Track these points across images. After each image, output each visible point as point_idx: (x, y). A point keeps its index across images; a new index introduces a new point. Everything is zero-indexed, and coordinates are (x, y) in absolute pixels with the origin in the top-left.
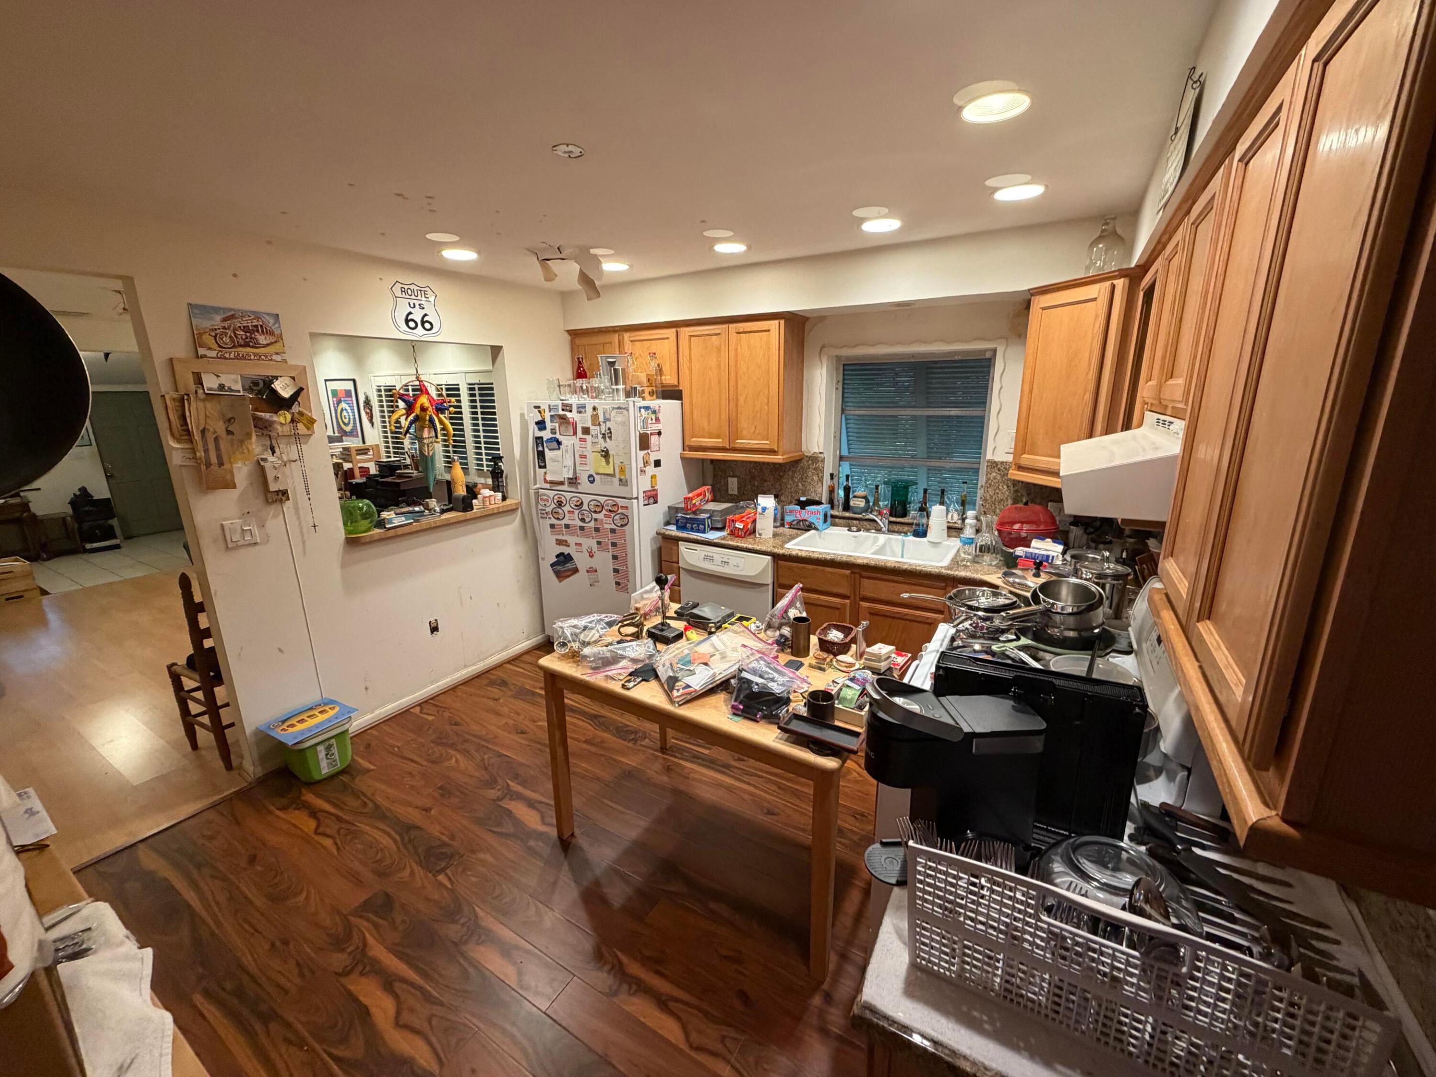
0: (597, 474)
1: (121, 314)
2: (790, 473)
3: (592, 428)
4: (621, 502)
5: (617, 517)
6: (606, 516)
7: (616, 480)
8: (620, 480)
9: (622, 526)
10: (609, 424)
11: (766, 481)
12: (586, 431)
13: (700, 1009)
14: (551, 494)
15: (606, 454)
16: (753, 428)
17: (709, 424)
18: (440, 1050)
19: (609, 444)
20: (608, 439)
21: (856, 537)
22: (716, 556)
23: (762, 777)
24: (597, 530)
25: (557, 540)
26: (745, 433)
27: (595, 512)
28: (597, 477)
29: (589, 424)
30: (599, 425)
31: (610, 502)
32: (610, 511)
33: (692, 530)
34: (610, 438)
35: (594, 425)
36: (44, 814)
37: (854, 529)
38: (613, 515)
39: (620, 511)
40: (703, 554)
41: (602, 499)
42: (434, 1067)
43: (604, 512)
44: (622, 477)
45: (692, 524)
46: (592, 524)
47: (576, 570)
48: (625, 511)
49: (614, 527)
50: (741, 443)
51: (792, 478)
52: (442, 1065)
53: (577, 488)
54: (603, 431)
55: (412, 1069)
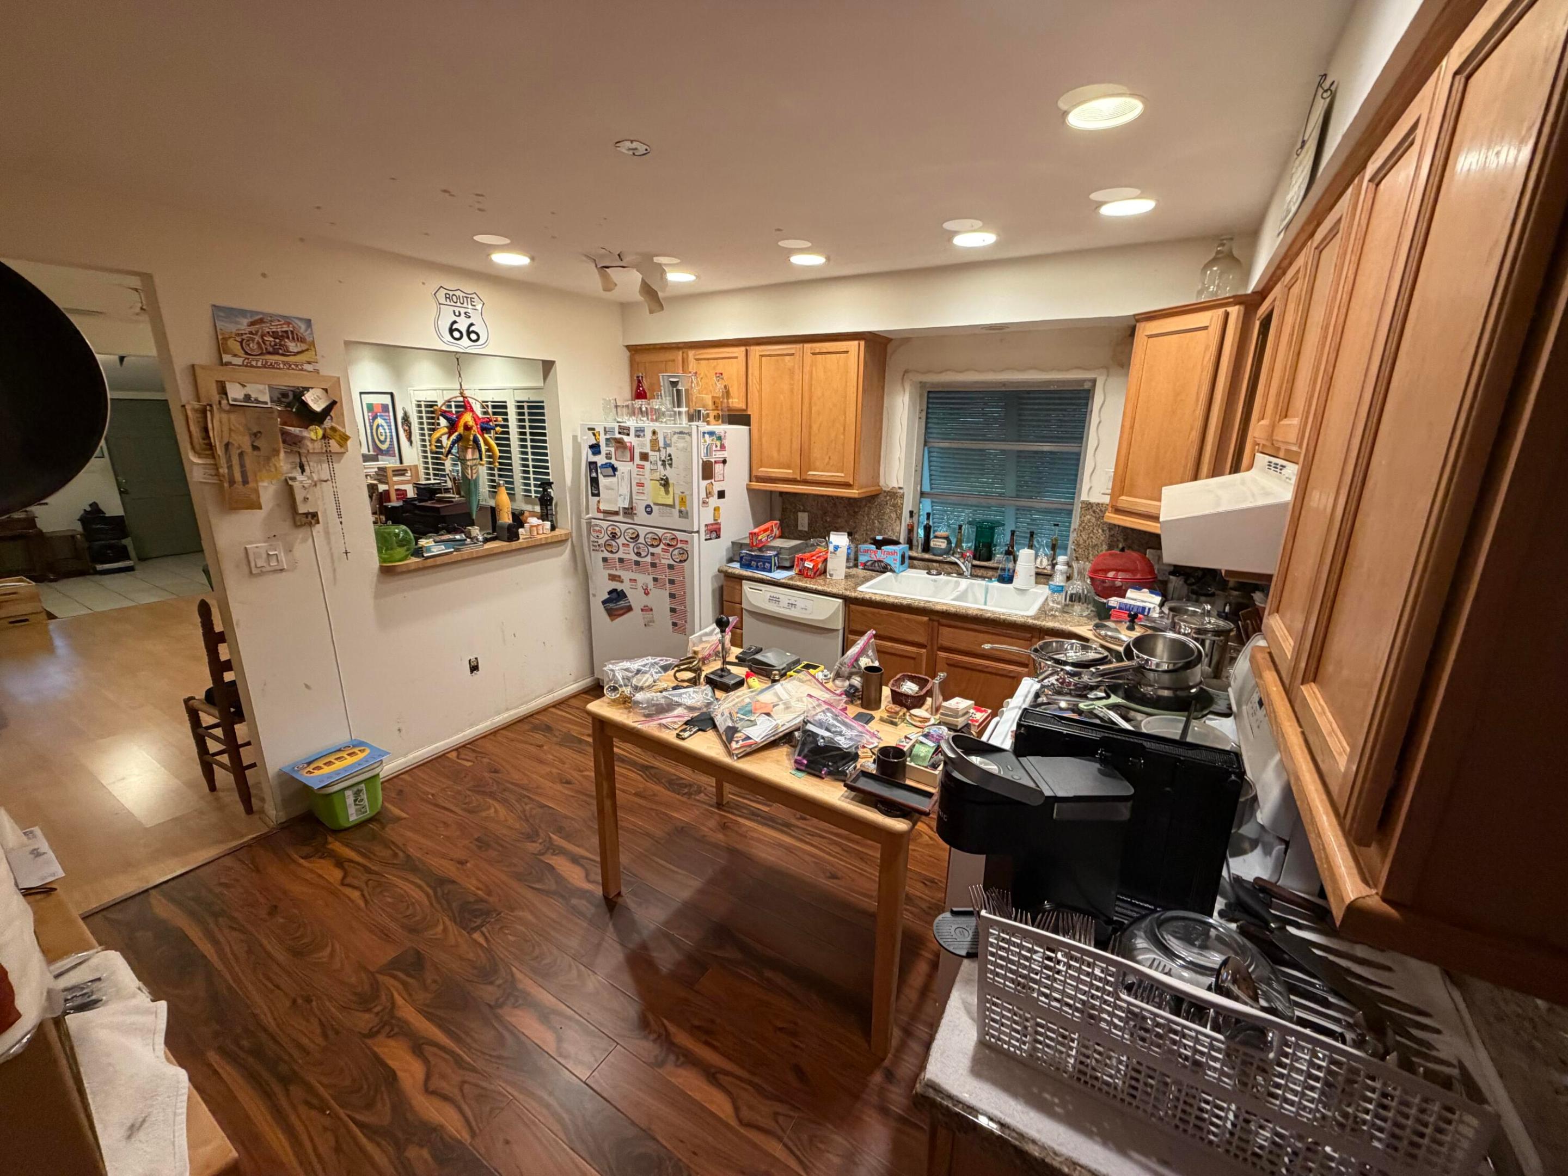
0: (656, 504)
1: (137, 314)
2: (866, 509)
3: (651, 453)
4: (680, 535)
5: (676, 552)
6: (664, 550)
7: (675, 512)
8: (680, 512)
9: (681, 561)
10: (669, 450)
11: (839, 517)
12: (644, 457)
13: (750, 1083)
14: (605, 524)
15: (665, 483)
16: (827, 459)
17: (779, 451)
18: (471, 1119)
19: (669, 473)
20: (668, 466)
21: (935, 581)
22: (781, 597)
23: (824, 837)
24: (653, 565)
25: (610, 575)
26: (818, 463)
27: (652, 545)
28: (655, 508)
29: (647, 450)
30: (659, 450)
31: (668, 535)
32: (668, 545)
33: (757, 568)
34: (671, 465)
35: (652, 450)
36: (51, 854)
37: (934, 572)
38: (671, 549)
39: (679, 545)
40: (769, 594)
41: (660, 532)
42: (465, 1136)
43: (662, 546)
44: (683, 509)
45: (758, 562)
46: (649, 559)
47: (629, 609)
48: (684, 546)
49: (672, 562)
50: (813, 474)
51: (868, 514)
52: (473, 1134)
53: (633, 519)
54: (663, 458)
55: (442, 1138)
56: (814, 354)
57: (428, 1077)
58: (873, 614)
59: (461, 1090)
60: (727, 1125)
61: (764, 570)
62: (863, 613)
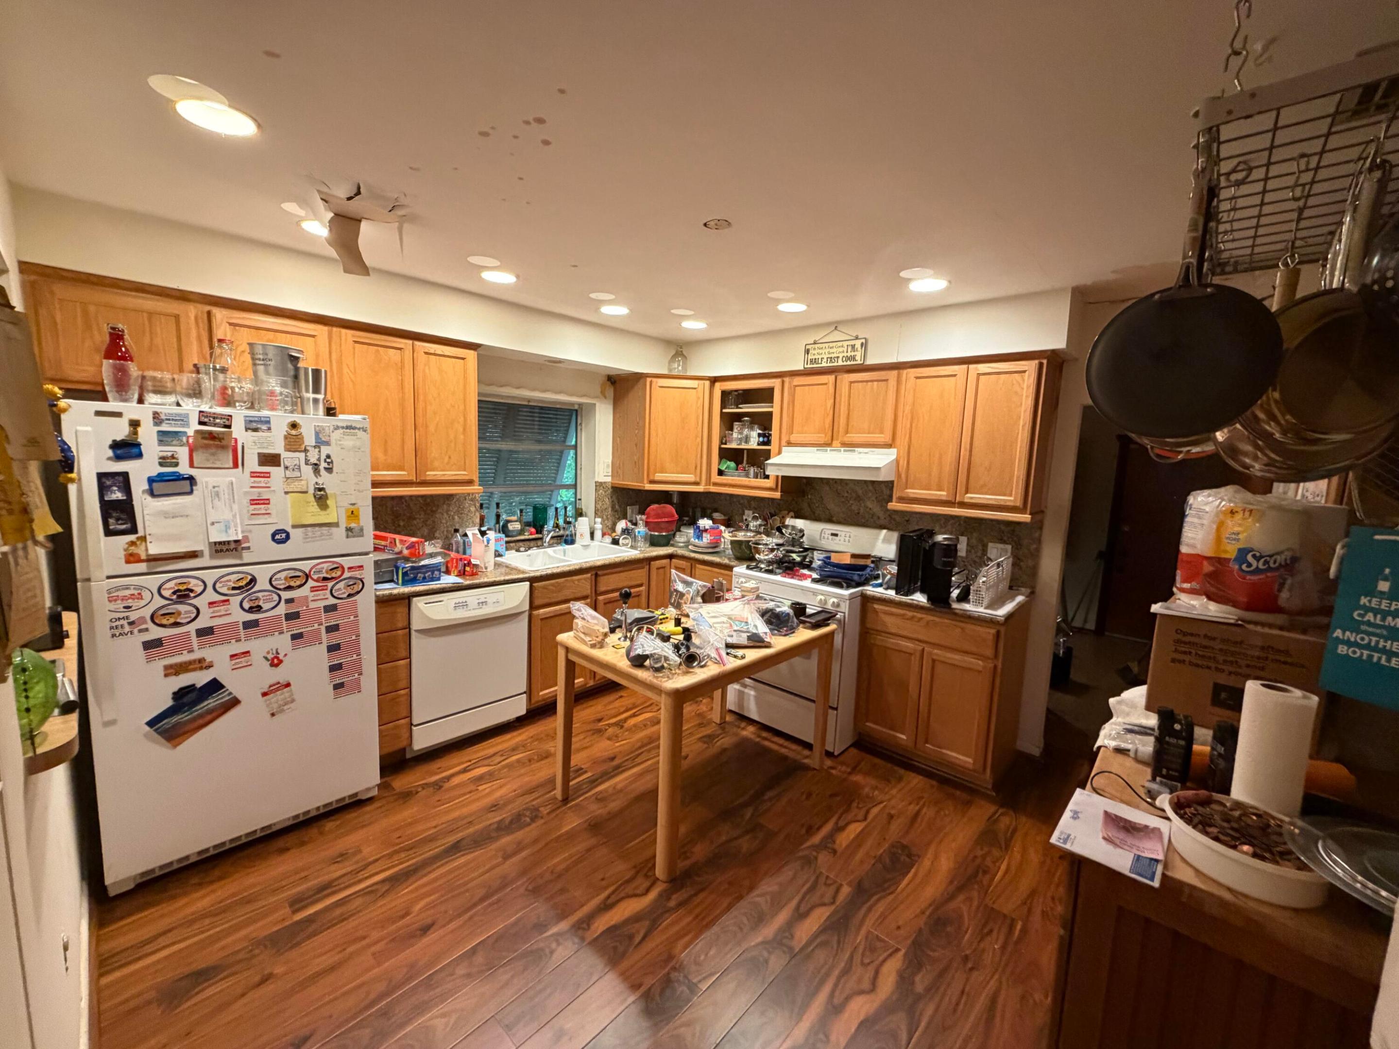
0: (294, 527)
2: (445, 506)
3: (284, 455)
4: (346, 562)
5: (341, 585)
6: (313, 589)
7: (340, 532)
8: (349, 530)
9: (350, 596)
10: (325, 450)
11: (415, 519)
12: (270, 460)
14: (152, 582)
15: (321, 498)
16: (447, 458)
19: (325, 479)
20: (323, 472)
21: (529, 555)
22: (469, 599)
24: (291, 617)
25: (166, 668)
26: (436, 464)
27: (289, 588)
28: (295, 534)
29: (278, 447)
30: (306, 451)
31: (325, 566)
32: (325, 579)
33: (424, 580)
34: (329, 470)
35: (288, 450)
37: (522, 549)
38: (330, 584)
39: (347, 574)
40: (452, 604)
41: (306, 566)
43: (311, 583)
44: (353, 525)
45: (424, 573)
46: (282, 610)
47: (235, 702)
48: (356, 574)
49: (332, 601)
50: (431, 475)
51: (447, 511)
52: (897, 950)
53: (241, 557)
54: (313, 460)
55: (905, 970)
56: (426, 353)
57: (862, 992)
58: (552, 585)
59: (869, 964)
61: (432, 579)
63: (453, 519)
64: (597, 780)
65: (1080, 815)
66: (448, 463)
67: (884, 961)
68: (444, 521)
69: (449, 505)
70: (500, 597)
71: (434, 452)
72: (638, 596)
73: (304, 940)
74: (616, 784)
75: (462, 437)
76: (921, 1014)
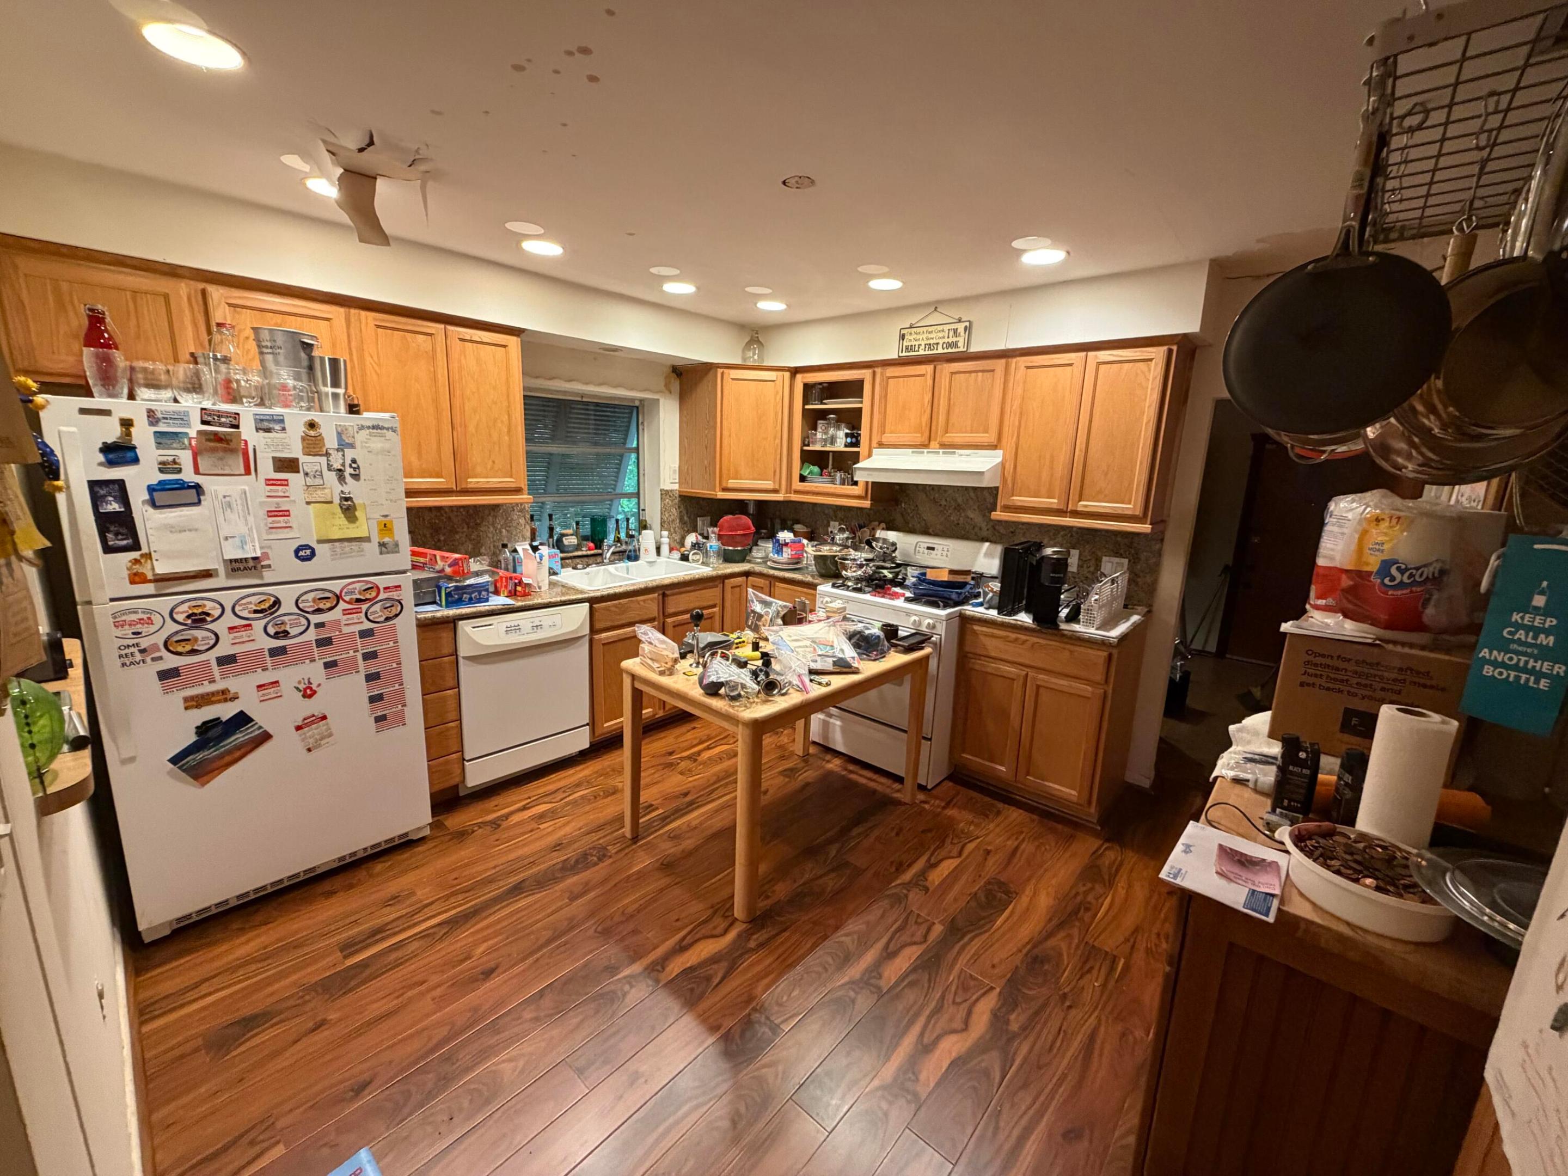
0: (319, 542)
3: (303, 459)
4: (381, 581)
5: (377, 607)
6: (346, 612)
7: (373, 547)
8: (382, 545)
9: (388, 619)
10: (350, 454)
12: (288, 465)
14: (163, 605)
15: (349, 509)
16: (490, 463)
17: (420, 455)
19: (351, 487)
20: (349, 479)
22: (521, 623)
24: (323, 643)
25: (186, 700)
26: (479, 469)
27: (319, 611)
28: (320, 549)
29: (295, 450)
30: (327, 454)
31: (358, 586)
32: (358, 600)
33: (471, 601)
34: (356, 477)
35: (306, 454)
38: (364, 607)
39: (382, 596)
40: (503, 627)
41: (336, 586)
43: (342, 605)
44: (386, 540)
45: (470, 594)
46: (312, 635)
47: (266, 737)
48: (394, 595)
49: (367, 625)
50: (473, 482)
51: (493, 524)
53: (262, 577)
54: (337, 465)
56: (461, 340)
58: (615, 606)
59: (961, 1003)
60: (961, 862)
61: (480, 600)
62: (606, 609)
63: (501, 532)
64: (669, 817)
65: (1192, 849)
66: (492, 468)
67: (977, 1000)
68: (490, 535)
69: (495, 517)
70: (557, 619)
71: (475, 457)
72: (711, 618)
73: (358, 986)
74: (690, 822)
75: (507, 438)
76: (1015, 1053)
